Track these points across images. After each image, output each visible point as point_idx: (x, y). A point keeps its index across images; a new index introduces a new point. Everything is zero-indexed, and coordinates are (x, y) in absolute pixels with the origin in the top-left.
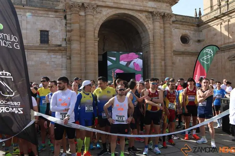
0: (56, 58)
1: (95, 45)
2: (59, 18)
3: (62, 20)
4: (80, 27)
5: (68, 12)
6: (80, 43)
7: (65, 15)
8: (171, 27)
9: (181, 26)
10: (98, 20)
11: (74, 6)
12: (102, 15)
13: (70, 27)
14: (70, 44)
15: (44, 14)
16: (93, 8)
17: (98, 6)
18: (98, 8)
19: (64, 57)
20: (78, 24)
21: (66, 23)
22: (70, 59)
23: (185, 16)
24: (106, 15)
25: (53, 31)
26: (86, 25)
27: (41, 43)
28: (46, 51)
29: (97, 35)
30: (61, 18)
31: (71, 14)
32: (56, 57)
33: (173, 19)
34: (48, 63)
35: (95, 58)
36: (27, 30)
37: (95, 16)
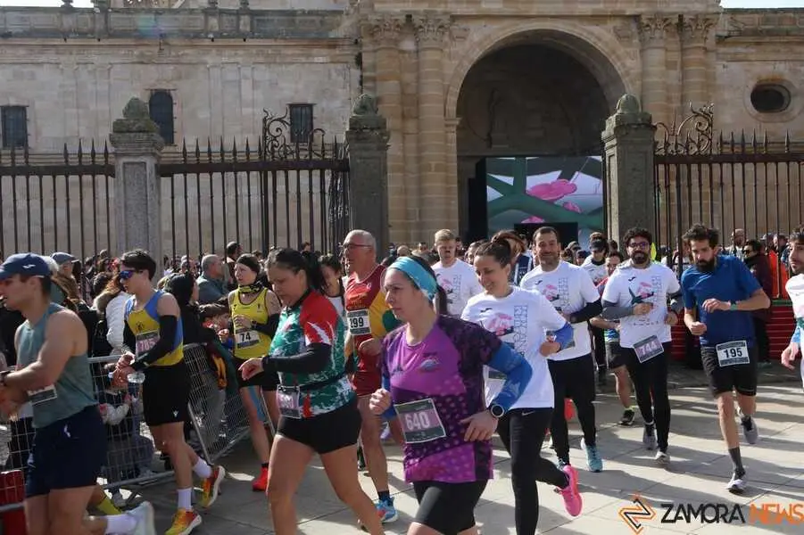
1: (446, 140)
2: (342, 65)
3: (349, 68)
4: (403, 86)
5: (367, 46)
6: (404, 138)
7: (356, 53)
8: (712, 58)
9: (753, 51)
10: (455, 62)
11: (382, 26)
12: (467, 44)
13: (374, 89)
15: (299, 55)
16: (441, 27)
17: (454, 18)
18: (456, 23)
20: (396, 82)
21: (361, 76)
23: (775, 11)
24: (480, 44)
25: (324, 104)
26: (418, 78)
27: (293, 140)
29: (452, 108)
30: (346, 65)
31: (375, 51)
33: (724, 26)
35: (447, 180)
36: (253, 107)
37: (447, 50)
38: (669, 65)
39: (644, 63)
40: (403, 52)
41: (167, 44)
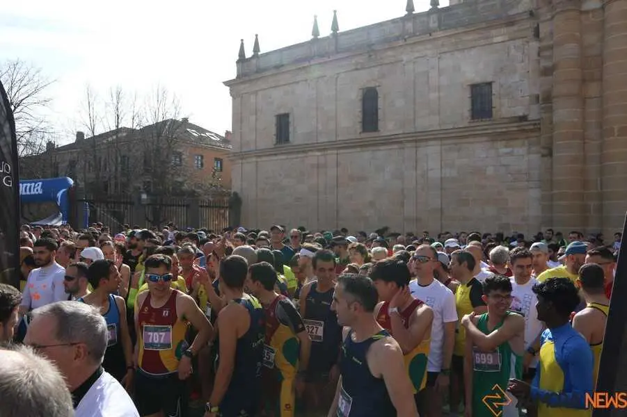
0: (511, 154)
2: (521, 40)
3: (528, 42)
5: (544, 15)
6: (584, 102)
7: (534, 26)
13: (550, 57)
14: (550, 110)
15: (479, 39)
19: (534, 149)
20: (572, 45)
21: (540, 47)
22: (551, 154)
25: (502, 81)
27: (473, 117)
28: (485, 139)
30: (525, 39)
31: (552, 18)
32: (512, 152)
34: (490, 171)
40: (582, 12)
41: (373, 50)
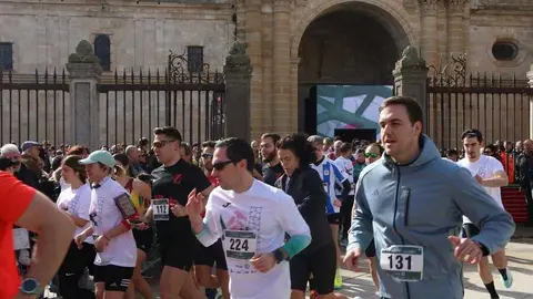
1: (291, 73)
2: (223, 21)
3: (228, 24)
4: (263, 36)
5: (241, 9)
6: (263, 70)
7: (233, 14)
8: (467, 23)
9: (494, 19)
10: (298, 21)
12: (306, 10)
13: (244, 38)
15: (195, 14)
20: (258, 34)
21: (236, 29)
24: (315, 10)
25: (211, 47)
26: (273, 31)
27: (189, 70)
29: (295, 52)
30: (226, 21)
31: (245, 13)
33: (475, 3)
35: (291, 99)
36: (163, 47)
37: (293, 13)
38: (439, 27)
39: (422, 25)
40: (262, 13)
41: (107, 4)
